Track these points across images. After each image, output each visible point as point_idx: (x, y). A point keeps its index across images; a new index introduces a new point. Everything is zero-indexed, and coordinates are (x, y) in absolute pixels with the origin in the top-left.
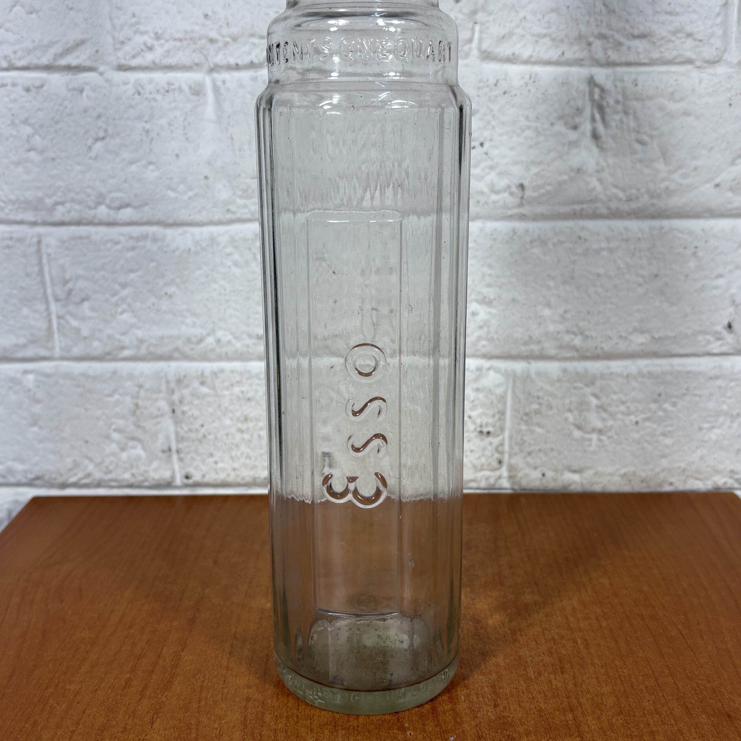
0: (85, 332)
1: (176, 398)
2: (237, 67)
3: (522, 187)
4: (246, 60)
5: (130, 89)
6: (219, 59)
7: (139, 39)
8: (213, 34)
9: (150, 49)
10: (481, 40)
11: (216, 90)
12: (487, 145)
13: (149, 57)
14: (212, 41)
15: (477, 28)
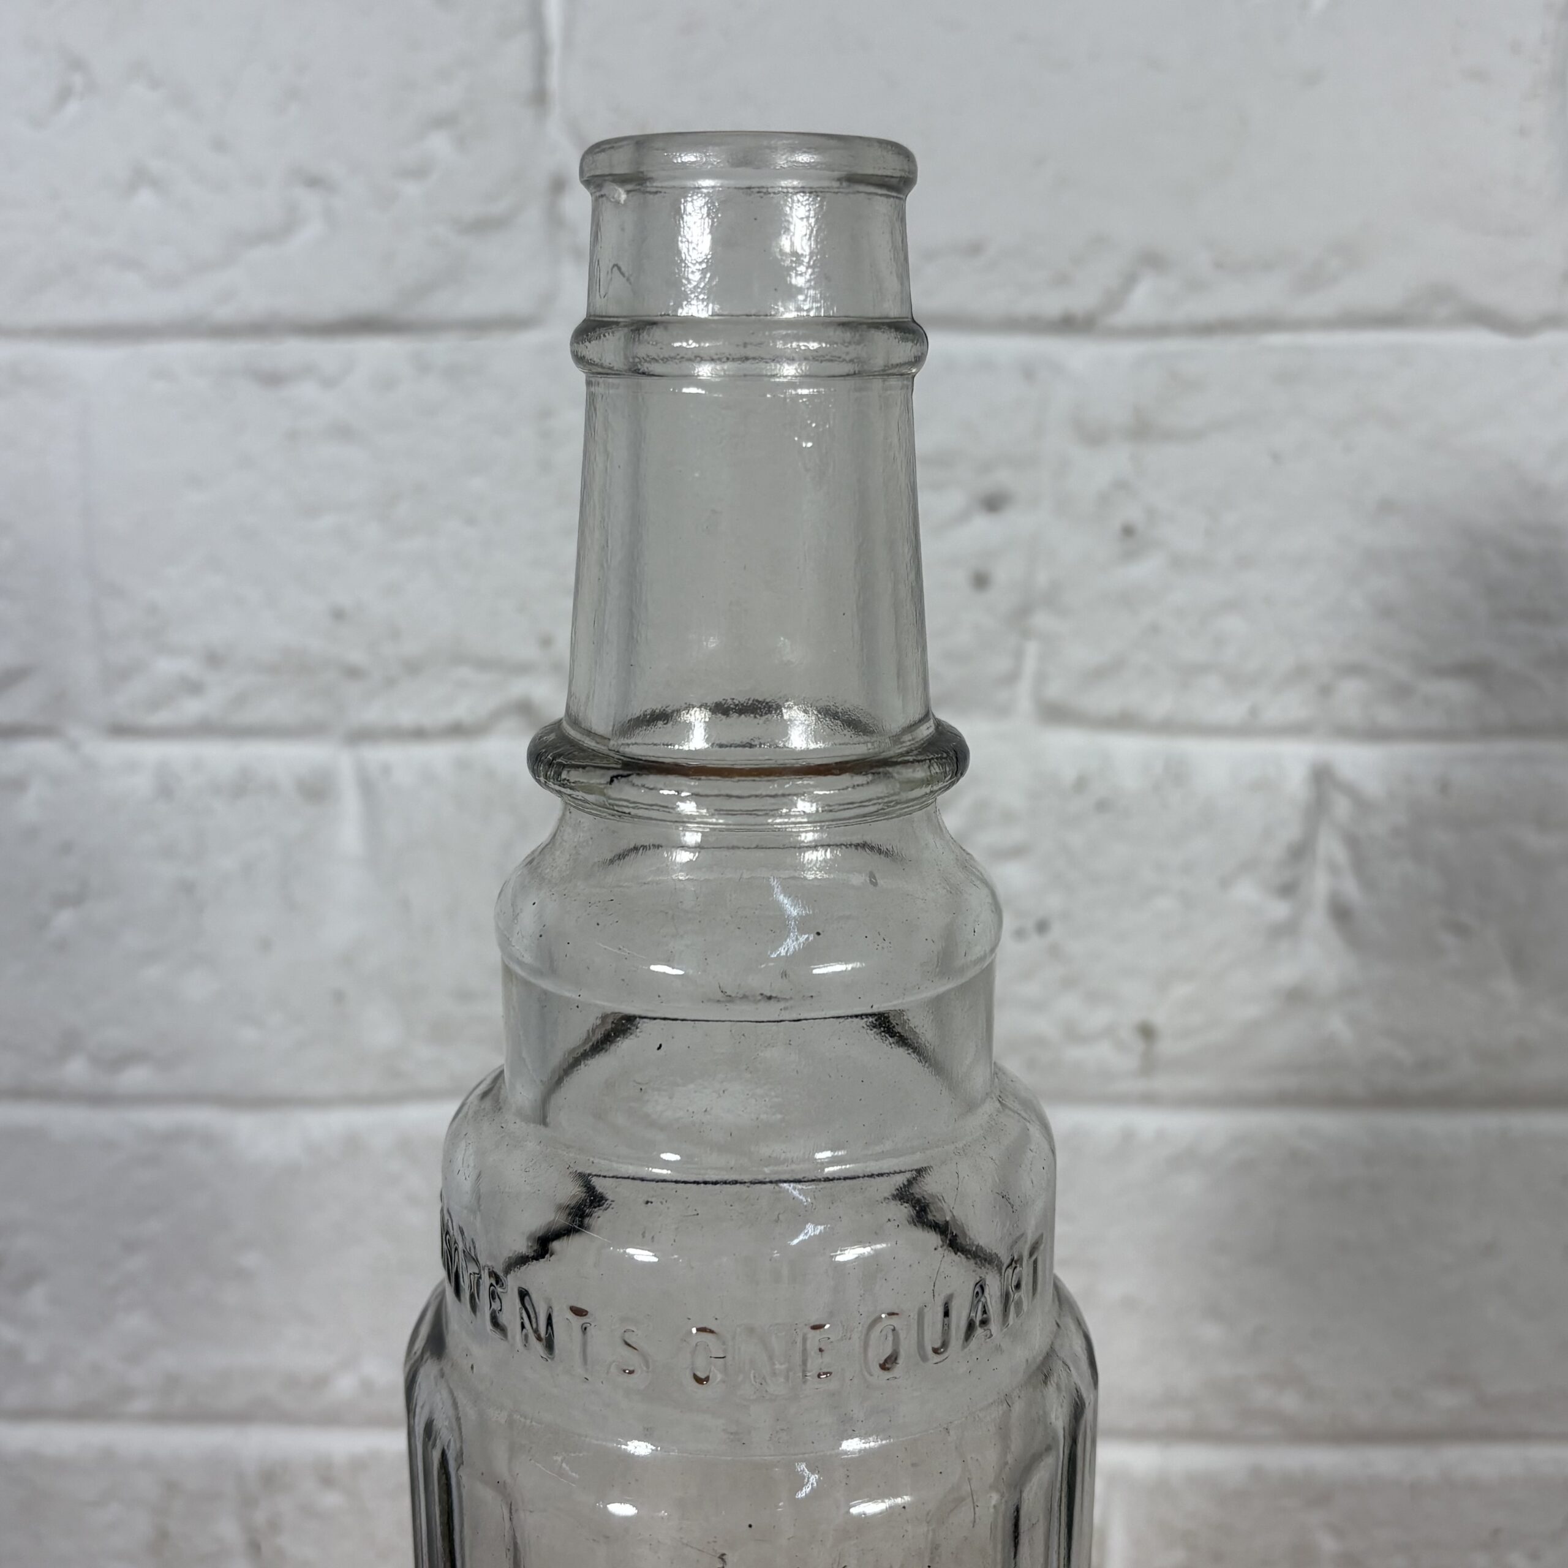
0: (34, 1355)
1: (260, 1517)
2: (419, 734)
3: (1147, 1032)
4: (445, 716)
5: (142, 784)
6: (374, 713)
7: (167, 667)
8: (356, 656)
9: (194, 688)
10: (1041, 678)
11: (367, 787)
12: (1057, 932)
13: (192, 708)
14: (353, 673)
15: (1032, 649)
